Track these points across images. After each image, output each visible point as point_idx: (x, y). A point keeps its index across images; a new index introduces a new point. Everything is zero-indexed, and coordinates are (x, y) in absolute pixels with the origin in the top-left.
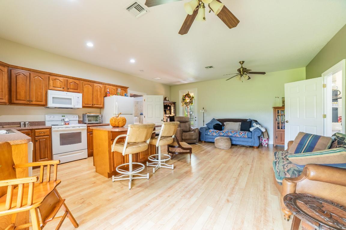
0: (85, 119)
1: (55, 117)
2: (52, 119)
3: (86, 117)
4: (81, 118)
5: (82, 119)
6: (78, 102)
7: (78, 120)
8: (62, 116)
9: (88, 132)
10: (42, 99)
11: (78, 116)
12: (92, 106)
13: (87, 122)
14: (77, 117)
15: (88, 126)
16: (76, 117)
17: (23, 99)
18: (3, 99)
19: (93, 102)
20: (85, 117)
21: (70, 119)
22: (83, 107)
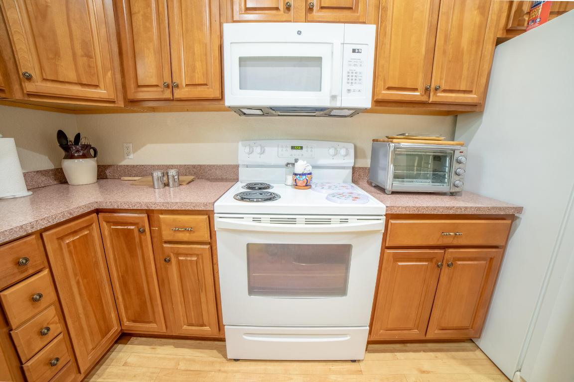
0: (382, 162)
1: (266, 149)
2: (256, 158)
3: (386, 155)
4: (365, 157)
5: (367, 163)
6: (353, 77)
7: (352, 165)
8: (293, 148)
9: (385, 247)
10: (206, 74)
11: (352, 152)
12: (424, 99)
13: (389, 183)
14: (347, 154)
15: (390, 217)
16: (343, 152)
17: (154, 81)
18: (97, 86)
19: (429, 73)
20: (381, 154)
21: (322, 162)
22: (380, 103)
